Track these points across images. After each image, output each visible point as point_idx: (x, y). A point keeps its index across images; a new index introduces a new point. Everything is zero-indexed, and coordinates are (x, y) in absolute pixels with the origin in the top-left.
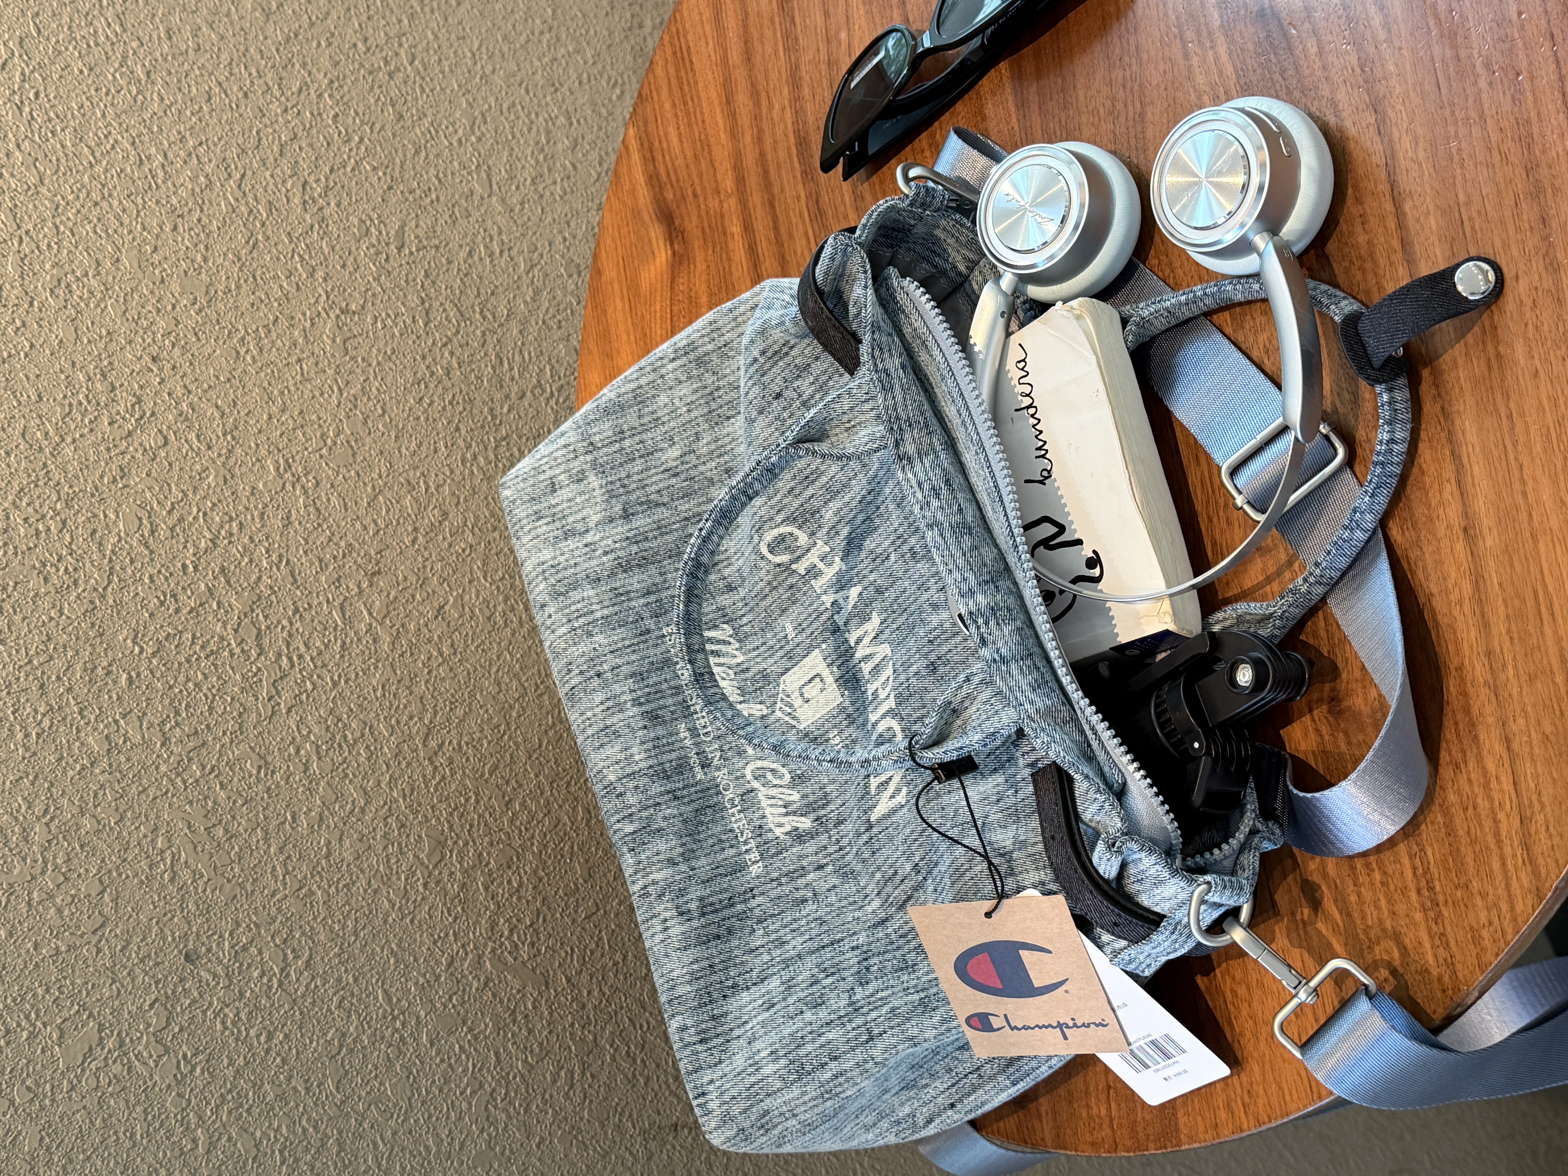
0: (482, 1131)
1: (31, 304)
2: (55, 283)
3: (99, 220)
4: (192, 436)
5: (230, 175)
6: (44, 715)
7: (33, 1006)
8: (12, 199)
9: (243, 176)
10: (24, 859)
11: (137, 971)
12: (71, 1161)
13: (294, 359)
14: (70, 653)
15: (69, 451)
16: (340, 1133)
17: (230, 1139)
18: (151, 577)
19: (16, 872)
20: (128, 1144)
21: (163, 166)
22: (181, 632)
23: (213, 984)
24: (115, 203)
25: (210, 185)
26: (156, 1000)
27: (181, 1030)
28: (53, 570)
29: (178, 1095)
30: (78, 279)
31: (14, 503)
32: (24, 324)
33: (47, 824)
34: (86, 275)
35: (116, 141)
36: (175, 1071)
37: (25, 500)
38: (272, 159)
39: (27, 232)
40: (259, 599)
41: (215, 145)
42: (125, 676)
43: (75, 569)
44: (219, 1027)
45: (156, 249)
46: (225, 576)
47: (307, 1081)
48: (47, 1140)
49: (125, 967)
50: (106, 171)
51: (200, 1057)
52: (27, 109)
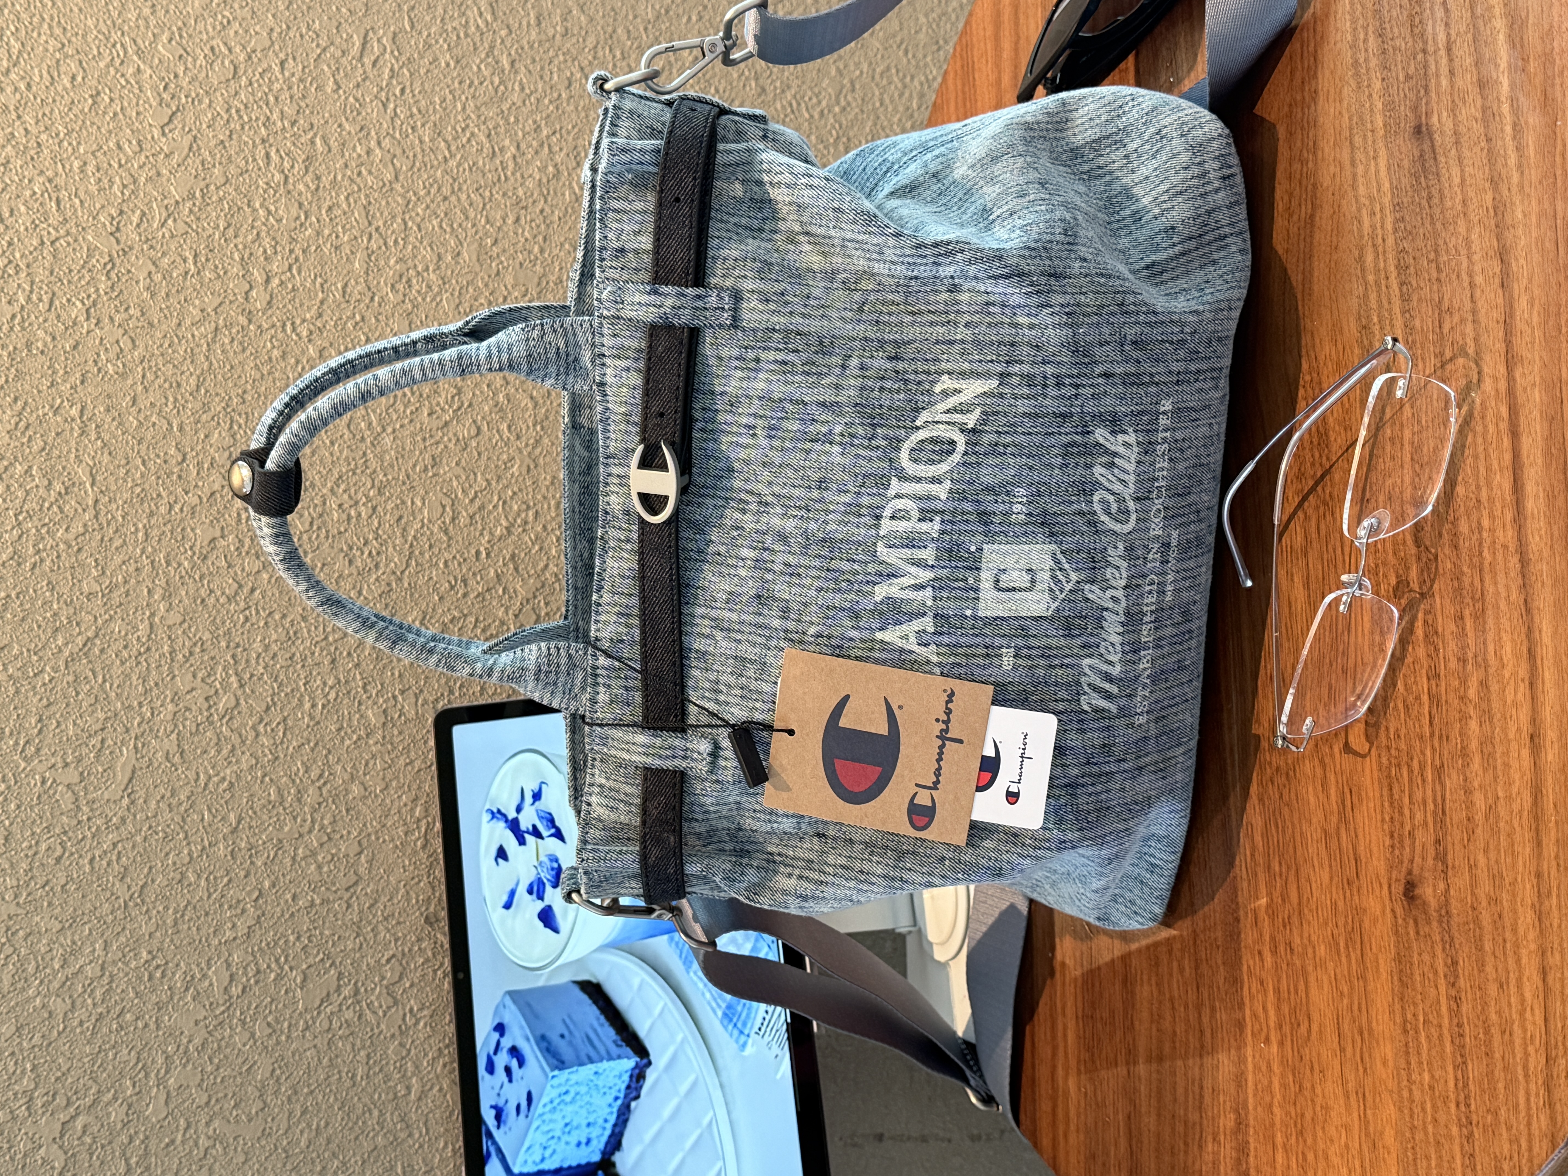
1: (372, 299)
2: (397, 278)
3: (446, 214)
4: (504, 426)
6: (331, 688)
7: (283, 951)
8: (367, 196)
10: (295, 818)
11: (381, 927)
12: (296, 1093)
15: (388, 440)
17: (441, 1090)
18: (446, 562)
19: (286, 829)
20: (349, 1083)
21: (514, 157)
22: (465, 616)
24: (464, 197)
25: (557, 175)
26: (393, 956)
27: (412, 985)
28: (358, 553)
29: (400, 1044)
30: (418, 273)
31: (332, 490)
32: (363, 319)
33: (320, 788)
34: (427, 269)
35: (472, 134)
36: (400, 1022)
37: (343, 487)
39: (377, 229)
40: (543, 586)
41: (568, 133)
43: (378, 553)
45: (496, 241)
46: (515, 563)
48: (278, 1072)
49: (370, 923)
50: (459, 165)
51: (425, 1012)
52: (392, 106)
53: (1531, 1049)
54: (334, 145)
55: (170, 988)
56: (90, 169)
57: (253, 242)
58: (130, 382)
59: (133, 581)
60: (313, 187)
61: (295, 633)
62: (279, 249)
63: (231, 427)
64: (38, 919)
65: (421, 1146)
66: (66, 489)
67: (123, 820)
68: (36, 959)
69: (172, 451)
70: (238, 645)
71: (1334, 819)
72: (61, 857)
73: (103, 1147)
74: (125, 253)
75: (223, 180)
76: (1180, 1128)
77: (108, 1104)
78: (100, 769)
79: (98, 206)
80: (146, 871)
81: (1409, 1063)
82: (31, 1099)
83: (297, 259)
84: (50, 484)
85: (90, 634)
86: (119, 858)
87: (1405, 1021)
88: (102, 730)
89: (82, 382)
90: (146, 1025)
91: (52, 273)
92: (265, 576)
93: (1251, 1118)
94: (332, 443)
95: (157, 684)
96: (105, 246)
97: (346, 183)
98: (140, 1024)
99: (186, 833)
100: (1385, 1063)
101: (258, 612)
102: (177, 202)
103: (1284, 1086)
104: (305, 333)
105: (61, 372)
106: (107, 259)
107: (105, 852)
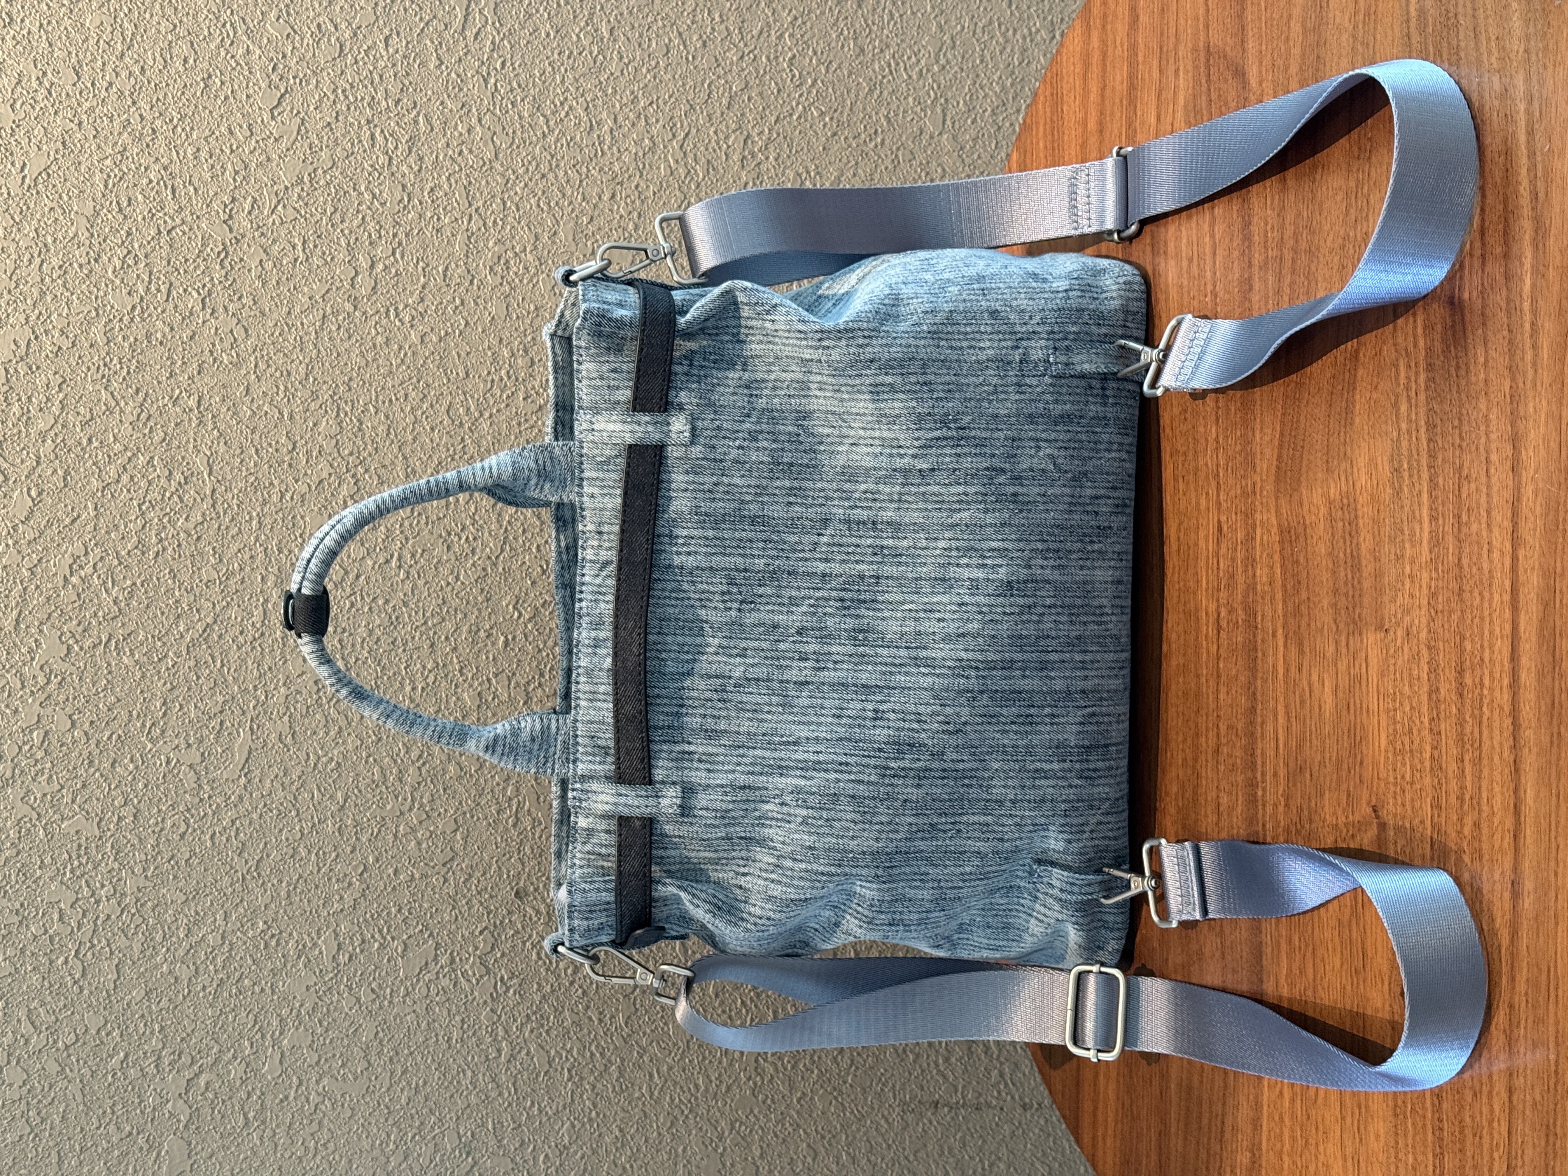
0: (749, 1079)
1: (472, 282)
2: (495, 260)
3: (544, 192)
5: (674, 136)
6: (430, 671)
7: (386, 922)
8: (467, 175)
9: (687, 135)
10: (397, 797)
11: (475, 901)
12: (397, 1054)
14: (460, 616)
15: (485, 426)
16: (623, 1060)
17: (528, 1053)
18: (538, 547)
19: (389, 807)
20: (445, 1046)
21: (611, 130)
23: (535, 919)
24: (561, 174)
25: (653, 149)
26: (486, 928)
27: (503, 955)
28: (456, 539)
29: (492, 1010)
30: (516, 255)
32: (462, 303)
33: (419, 768)
34: (525, 250)
35: (570, 108)
36: (492, 990)
38: (719, 112)
39: (477, 210)
41: (665, 103)
42: (502, 638)
43: (475, 539)
44: (534, 956)
45: (592, 219)
47: (601, 1013)
48: (381, 1034)
49: (464, 896)
50: (558, 140)
51: (515, 981)
52: (493, 81)
53: (1496, 1155)
54: (436, 123)
55: (284, 956)
56: (203, 155)
57: (359, 227)
58: (243, 372)
59: (248, 569)
60: (416, 168)
61: (397, 618)
62: (383, 233)
63: (338, 415)
64: (165, 891)
65: (510, 1105)
66: (186, 478)
67: (241, 798)
68: (163, 928)
69: (283, 440)
70: (344, 630)
72: (184, 833)
73: (223, 1102)
74: (238, 241)
75: (330, 165)
76: (1203, 1155)
77: (229, 1062)
78: (219, 750)
79: (211, 193)
80: (261, 846)
81: (1397, 1143)
82: (159, 1058)
83: (400, 244)
84: (170, 473)
85: (209, 620)
86: (237, 834)
87: (1396, 1106)
88: (221, 712)
89: (199, 373)
90: (263, 990)
91: (169, 263)
92: (370, 562)
93: (1264, 1159)
94: (432, 429)
95: (270, 668)
96: (220, 234)
97: (448, 163)
98: (257, 989)
99: (298, 811)
100: (1377, 1137)
101: (362, 598)
102: (287, 188)
103: (1293, 1139)
104: (407, 319)
105: (180, 363)
106: (221, 247)
107: (225, 829)
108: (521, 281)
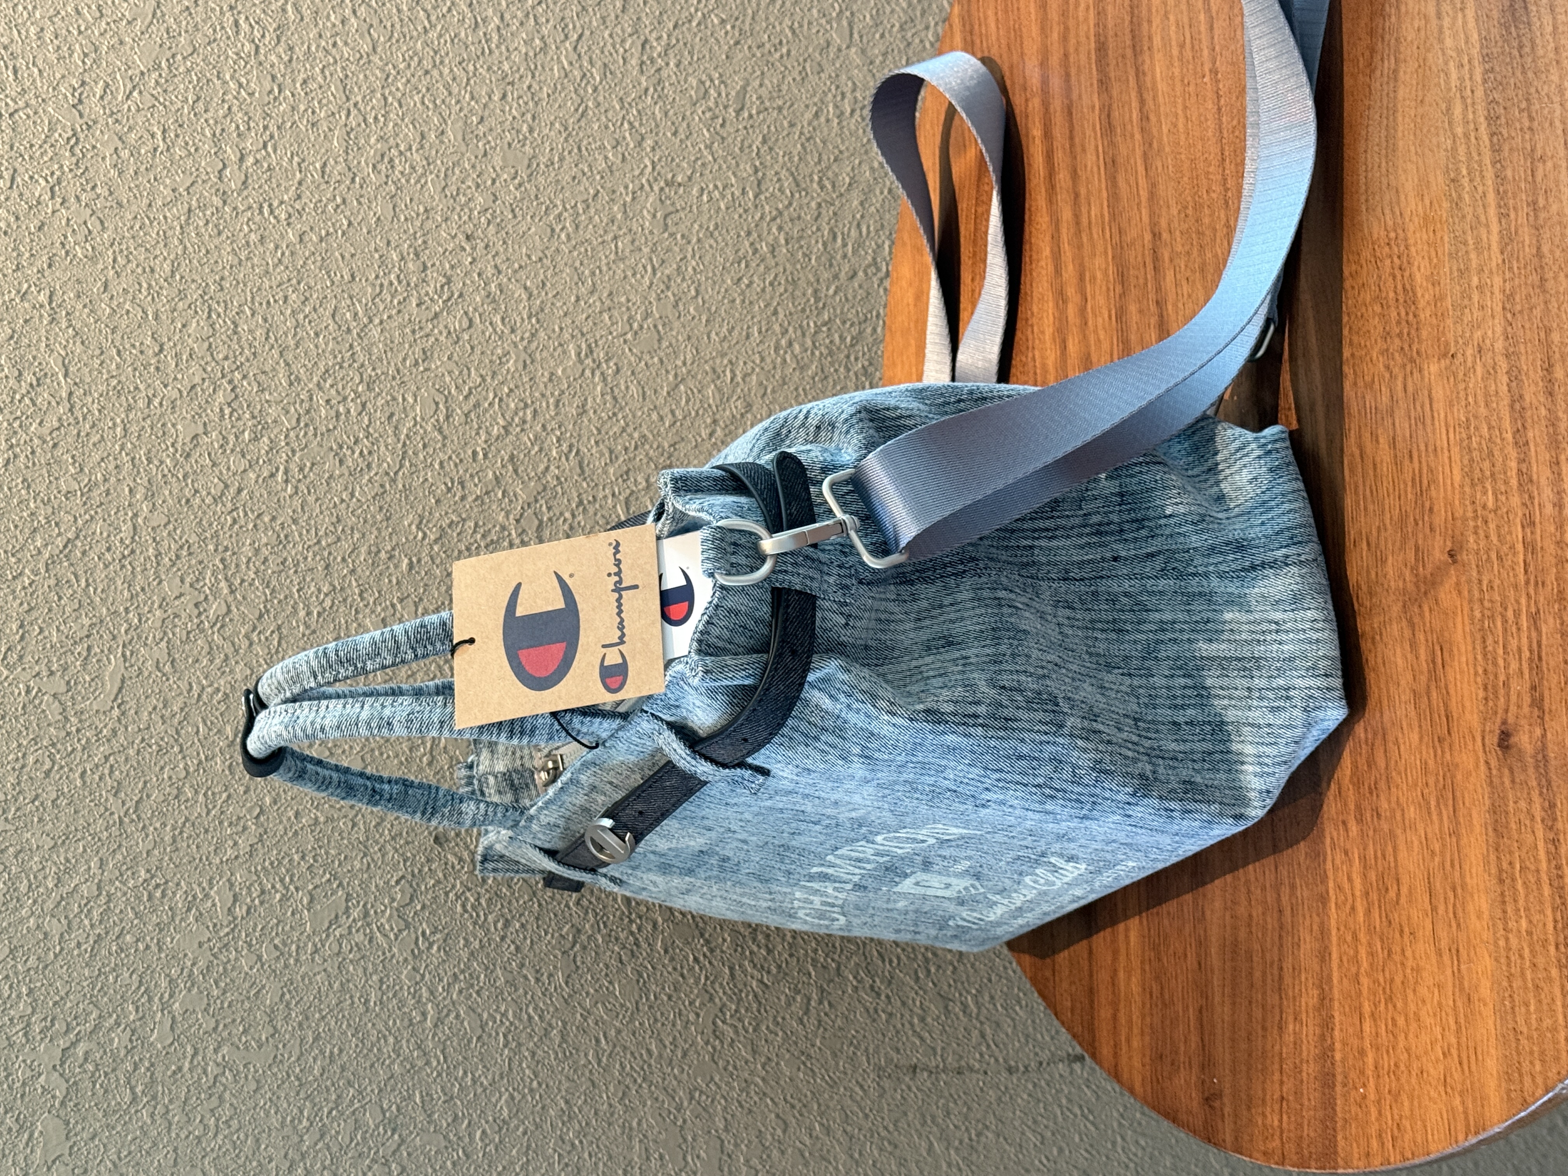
0: (707, 1043)
1: (353, 180)
2: (378, 158)
3: (428, 89)
4: (497, 319)
5: (566, 37)
6: (326, 595)
7: (288, 871)
8: (343, 69)
9: (580, 36)
11: (388, 847)
12: (307, 1019)
13: (609, 237)
14: (357, 535)
15: (375, 332)
16: (565, 1023)
17: (458, 1016)
18: (441, 463)
20: (361, 1009)
21: (498, 28)
22: (464, 520)
23: (458, 867)
24: (446, 71)
25: (545, 48)
26: (403, 877)
27: (424, 907)
28: (349, 452)
29: (414, 968)
30: (401, 153)
31: (318, 384)
32: (344, 201)
34: (410, 149)
36: (413, 946)
37: (330, 381)
38: (613, 16)
39: (356, 105)
40: (545, 489)
42: (406, 561)
43: (370, 453)
44: (459, 909)
45: (482, 120)
46: (514, 464)
47: (537, 971)
48: (287, 996)
49: (377, 842)
50: (440, 36)
51: (438, 936)
54: (307, 13)
55: (171, 909)
56: (48, 35)
57: (225, 117)
58: (100, 266)
59: (113, 480)
60: (286, 58)
61: (286, 537)
62: (252, 124)
63: (209, 317)
64: (29, 835)
65: (439, 1075)
66: (38, 380)
67: (114, 732)
68: (28, 877)
69: (148, 341)
70: (226, 549)
71: (1424, 679)
72: (50, 770)
73: (106, 1074)
74: (89, 127)
75: (190, 50)
76: (1258, 1013)
77: (111, 1029)
78: (88, 678)
79: (58, 76)
80: (140, 785)
81: (1505, 912)
82: (28, 1025)
83: (272, 137)
84: (20, 374)
85: (70, 535)
86: (111, 772)
87: (1500, 870)
88: (88, 636)
89: (50, 266)
90: (148, 947)
91: (12, 148)
92: (252, 476)
93: (1336, 991)
94: (317, 335)
95: (143, 589)
96: (67, 120)
97: (320, 54)
98: (141, 946)
99: (181, 746)
100: (1479, 917)
101: (246, 514)
102: (142, 73)
103: (1372, 954)
104: (283, 216)
105: (27, 255)
106: (70, 133)
107: (97, 766)
108: (408, 181)
